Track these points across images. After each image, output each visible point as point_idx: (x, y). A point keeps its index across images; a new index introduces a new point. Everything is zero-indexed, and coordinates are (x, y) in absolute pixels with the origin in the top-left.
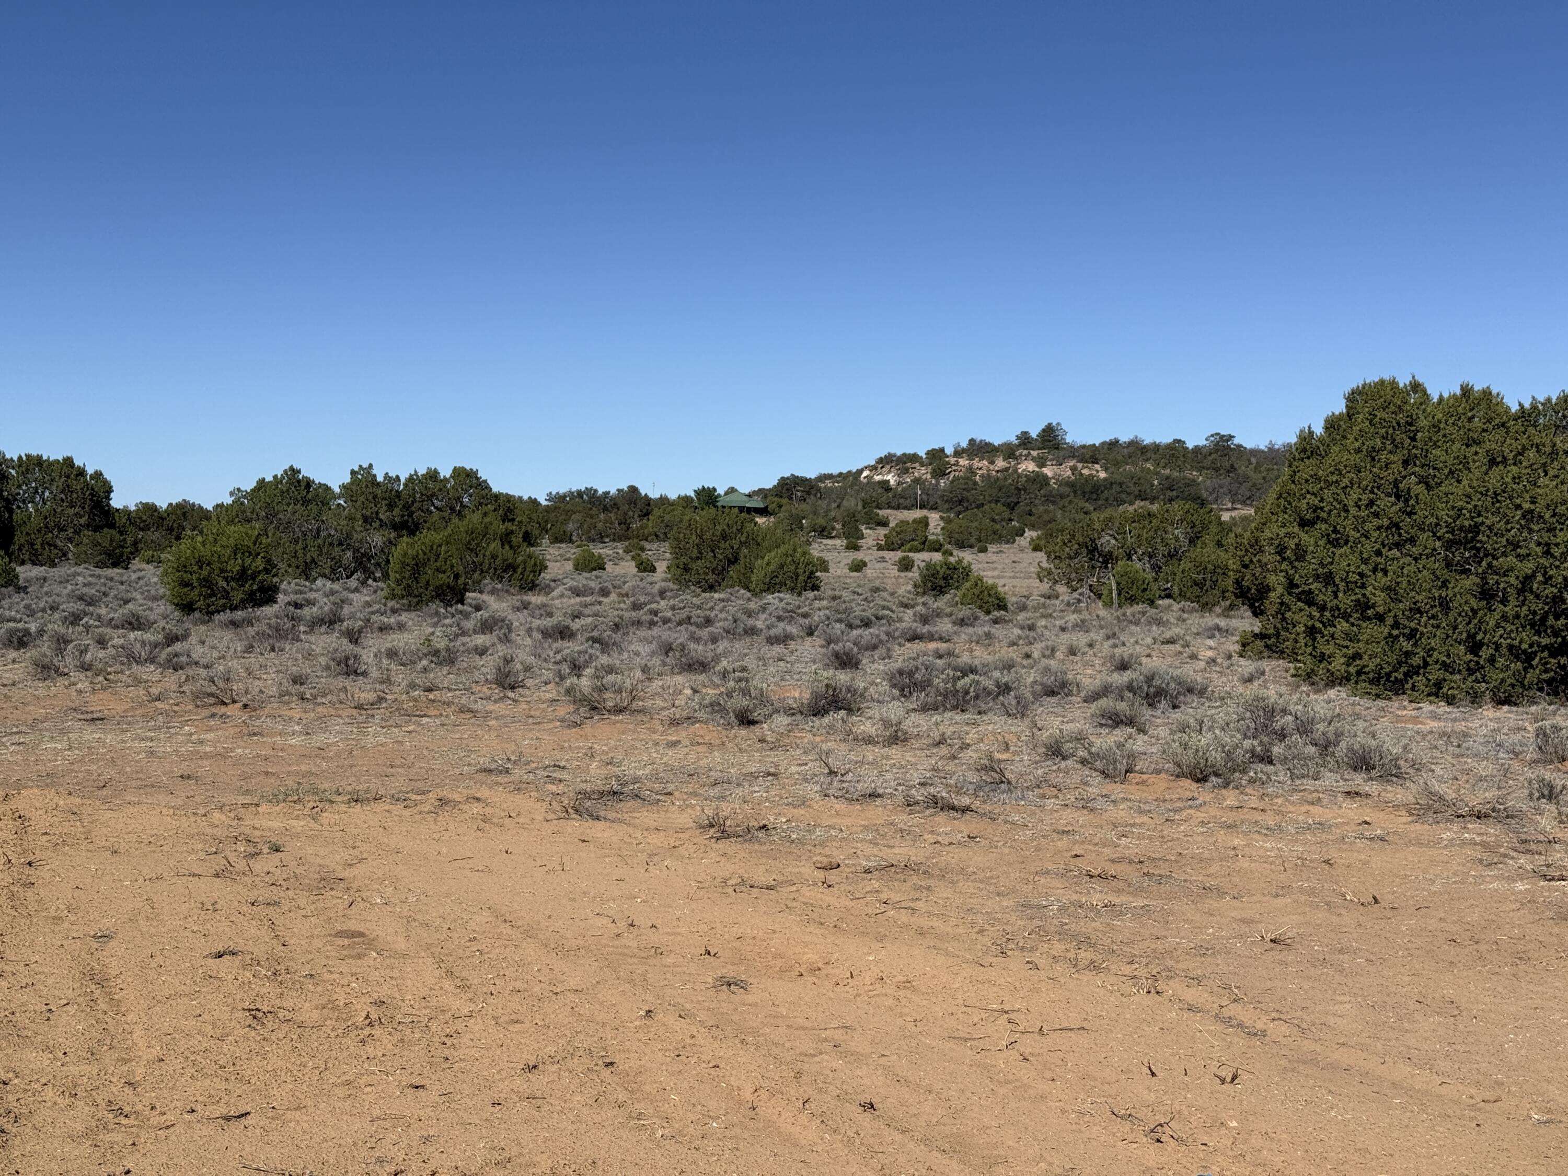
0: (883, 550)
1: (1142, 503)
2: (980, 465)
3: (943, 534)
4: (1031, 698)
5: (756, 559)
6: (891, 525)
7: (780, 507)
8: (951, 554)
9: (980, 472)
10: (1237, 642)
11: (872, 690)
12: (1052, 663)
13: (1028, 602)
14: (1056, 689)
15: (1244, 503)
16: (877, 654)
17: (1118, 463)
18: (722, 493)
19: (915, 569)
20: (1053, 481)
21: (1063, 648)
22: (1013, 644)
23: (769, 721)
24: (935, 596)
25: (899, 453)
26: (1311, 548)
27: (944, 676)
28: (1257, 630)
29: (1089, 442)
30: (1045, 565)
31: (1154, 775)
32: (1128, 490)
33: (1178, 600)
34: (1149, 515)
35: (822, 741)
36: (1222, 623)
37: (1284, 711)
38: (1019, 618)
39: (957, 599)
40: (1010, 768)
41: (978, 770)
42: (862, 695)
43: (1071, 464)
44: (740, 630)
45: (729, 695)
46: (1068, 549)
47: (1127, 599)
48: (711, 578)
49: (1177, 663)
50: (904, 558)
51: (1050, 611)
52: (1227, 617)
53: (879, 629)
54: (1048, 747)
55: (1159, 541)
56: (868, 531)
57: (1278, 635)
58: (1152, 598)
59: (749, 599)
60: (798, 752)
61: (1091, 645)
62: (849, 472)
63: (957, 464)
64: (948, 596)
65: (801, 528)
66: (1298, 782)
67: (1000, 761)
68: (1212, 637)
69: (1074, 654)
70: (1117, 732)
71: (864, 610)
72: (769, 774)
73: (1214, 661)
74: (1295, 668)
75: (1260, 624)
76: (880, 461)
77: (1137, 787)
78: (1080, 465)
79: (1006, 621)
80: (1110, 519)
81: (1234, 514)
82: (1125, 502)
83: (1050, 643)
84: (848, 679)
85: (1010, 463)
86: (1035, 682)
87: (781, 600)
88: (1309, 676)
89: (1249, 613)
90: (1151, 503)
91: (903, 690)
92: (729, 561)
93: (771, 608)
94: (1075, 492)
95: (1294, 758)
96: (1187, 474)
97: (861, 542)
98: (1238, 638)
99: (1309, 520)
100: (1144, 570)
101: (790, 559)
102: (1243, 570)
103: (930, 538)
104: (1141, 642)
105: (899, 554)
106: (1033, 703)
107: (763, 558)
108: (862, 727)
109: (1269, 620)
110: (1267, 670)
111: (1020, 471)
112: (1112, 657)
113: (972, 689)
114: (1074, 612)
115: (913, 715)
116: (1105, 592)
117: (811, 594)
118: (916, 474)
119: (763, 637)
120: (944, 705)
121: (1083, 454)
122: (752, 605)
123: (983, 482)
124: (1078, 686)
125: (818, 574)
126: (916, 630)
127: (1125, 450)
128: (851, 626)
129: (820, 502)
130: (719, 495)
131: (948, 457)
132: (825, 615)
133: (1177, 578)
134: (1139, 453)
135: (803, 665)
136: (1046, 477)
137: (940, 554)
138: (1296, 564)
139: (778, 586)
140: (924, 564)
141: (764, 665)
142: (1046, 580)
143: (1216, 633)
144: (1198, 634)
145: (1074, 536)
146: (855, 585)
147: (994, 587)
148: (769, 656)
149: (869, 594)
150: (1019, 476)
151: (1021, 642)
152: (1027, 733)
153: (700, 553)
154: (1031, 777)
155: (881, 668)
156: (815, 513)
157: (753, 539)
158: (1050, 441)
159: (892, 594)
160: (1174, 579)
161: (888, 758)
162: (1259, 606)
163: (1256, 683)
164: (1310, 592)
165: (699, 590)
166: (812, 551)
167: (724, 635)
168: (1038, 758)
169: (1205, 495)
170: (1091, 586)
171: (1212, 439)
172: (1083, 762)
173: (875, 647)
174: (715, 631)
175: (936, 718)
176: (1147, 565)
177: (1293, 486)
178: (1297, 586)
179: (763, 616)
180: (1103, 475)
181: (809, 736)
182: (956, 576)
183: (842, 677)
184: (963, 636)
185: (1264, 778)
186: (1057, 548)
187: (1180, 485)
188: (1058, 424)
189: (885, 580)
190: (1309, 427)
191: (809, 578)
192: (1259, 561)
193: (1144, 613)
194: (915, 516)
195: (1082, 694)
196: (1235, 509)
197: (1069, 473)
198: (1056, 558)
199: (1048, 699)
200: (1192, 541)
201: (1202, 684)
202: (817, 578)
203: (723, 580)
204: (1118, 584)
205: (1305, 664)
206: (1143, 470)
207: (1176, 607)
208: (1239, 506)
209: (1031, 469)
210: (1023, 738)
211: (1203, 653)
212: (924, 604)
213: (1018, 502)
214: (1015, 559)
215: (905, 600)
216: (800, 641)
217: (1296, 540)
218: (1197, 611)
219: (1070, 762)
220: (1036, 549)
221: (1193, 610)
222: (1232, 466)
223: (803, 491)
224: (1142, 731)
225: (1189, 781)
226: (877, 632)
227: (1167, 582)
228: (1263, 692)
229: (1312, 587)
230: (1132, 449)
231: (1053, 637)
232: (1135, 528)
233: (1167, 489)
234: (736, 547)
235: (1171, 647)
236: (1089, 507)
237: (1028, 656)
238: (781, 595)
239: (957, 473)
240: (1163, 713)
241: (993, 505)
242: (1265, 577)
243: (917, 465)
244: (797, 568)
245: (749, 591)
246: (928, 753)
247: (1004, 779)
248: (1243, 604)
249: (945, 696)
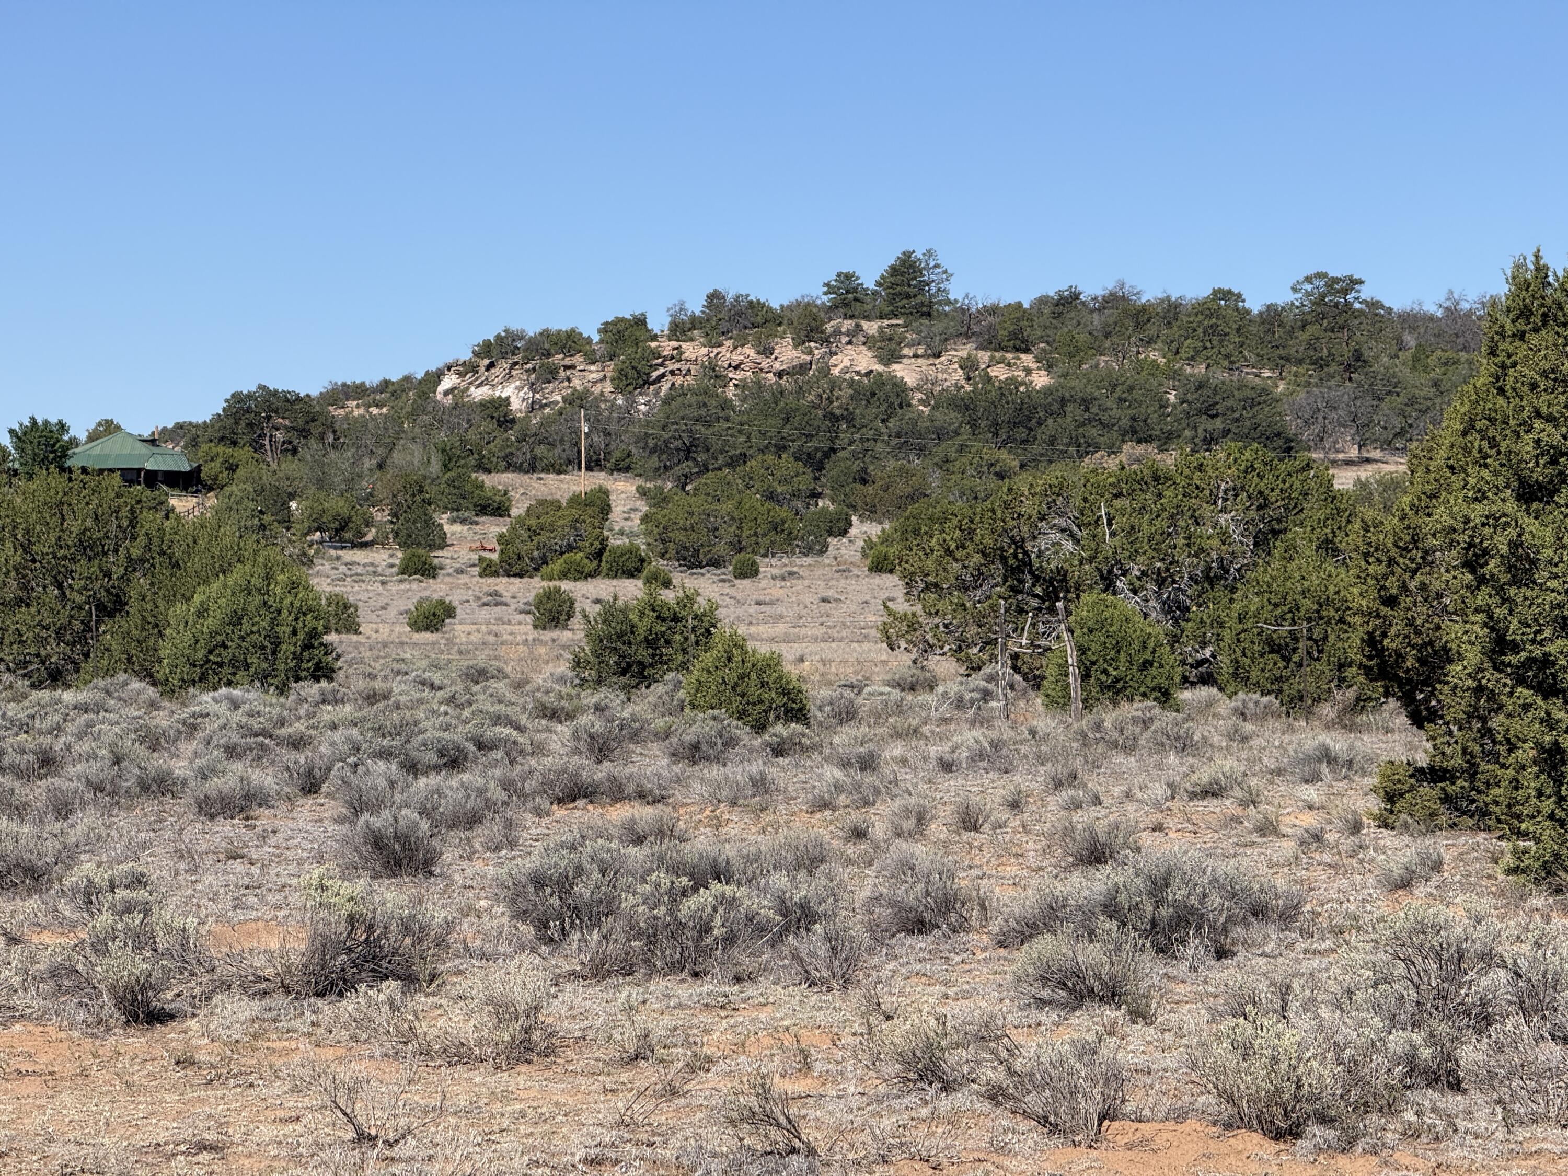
0: (496, 574)
1: (1140, 449)
2: (736, 358)
3: (648, 533)
4: (867, 941)
5: (170, 600)
6: (514, 512)
7: (233, 468)
8: (667, 584)
9: (737, 376)
10: (1374, 790)
11: (466, 927)
12: (920, 851)
13: (859, 700)
14: (927, 916)
15: (1387, 445)
16: (480, 836)
17: (1078, 350)
18: (82, 436)
19: (577, 622)
20: (919, 395)
21: (946, 813)
22: (824, 805)
23: (201, 1013)
24: (625, 688)
25: (532, 330)
26: (1547, 553)
27: (648, 888)
28: (1422, 760)
29: (1007, 299)
30: (901, 606)
31: (1170, 1125)
32: (1105, 418)
33: (1231, 689)
34: (1156, 478)
35: (340, 1060)
36: (1338, 742)
37: (1488, 959)
38: (836, 740)
39: (681, 694)
40: (812, 1114)
41: (732, 1122)
42: (441, 942)
43: (964, 354)
44: (130, 782)
45: (100, 947)
46: (956, 566)
47: (1104, 688)
48: (55, 652)
49: (1228, 845)
50: (549, 595)
51: (914, 723)
52: (1351, 728)
53: (483, 775)
54: (907, 1060)
55: (1181, 541)
56: (457, 528)
57: (1472, 772)
58: (1165, 684)
59: (153, 705)
60: (279, 1088)
61: (1015, 805)
62: (407, 379)
63: (677, 356)
64: (659, 689)
65: (287, 522)
66: (1522, 1133)
67: (787, 1099)
68: (1313, 779)
69: (975, 828)
70: (1080, 1019)
71: (447, 728)
72: (203, 1147)
73: (1317, 837)
74: (1515, 852)
75: (1429, 746)
76: (486, 349)
77: (1129, 1155)
78: (984, 357)
79: (804, 749)
80: (1060, 489)
81: (1365, 473)
82: (1098, 449)
83: (913, 800)
84: (404, 899)
85: (810, 352)
86: (877, 899)
87: (235, 705)
88: (1548, 870)
89: (1402, 720)
90: (1162, 450)
91: (546, 926)
92: (100, 607)
93: (210, 726)
94: (973, 424)
95: (1510, 1075)
96: (1249, 376)
97: (440, 557)
98: (1376, 781)
99: (1540, 486)
100: (1146, 616)
101: (257, 599)
102: (1385, 610)
103: (615, 542)
104: (1139, 795)
105: (535, 586)
106: (870, 951)
107: (188, 599)
108: (441, 1022)
109: (1450, 733)
110: (1447, 858)
111: (836, 372)
112: (1068, 831)
113: (718, 921)
114: (973, 723)
115: (569, 987)
116: (1051, 672)
117: (312, 689)
118: (577, 383)
119: (187, 799)
120: (646, 961)
121: (990, 327)
122: (162, 720)
123: (743, 400)
124: (983, 907)
125: (331, 638)
126: (577, 775)
127: (1096, 316)
128: (413, 768)
129: (333, 455)
130: (74, 442)
131: (654, 338)
132: (349, 739)
133: (1227, 635)
134: (1130, 324)
135: (292, 868)
136: (900, 388)
137: (640, 583)
138: (1512, 592)
139: (227, 670)
140: (598, 608)
141: (193, 871)
142: (903, 645)
143: (1324, 768)
144: (1279, 772)
145: (972, 531)
146: (424, 663)
147: (773, 663)
148: (204, 847)
149: (459, 687)
150: (834, 384)
151: (842, 799)
152: (857, 1028)
153: (25, 587)
154: (866, 1137)
155: (491, 871)
156: (321, 483)
157: (162, 553)
158: (908, 297)
159: (519, 685)
160: (1219, 639)
161: (506, 1096)
162: (1427, 700)
163: (1420, 890)
164: (1546, 661)
165: (22, 684)
166: (314, 581)
167: (89, 796)
168: (882, 1089)
169: (1292, 425)
170: (1015, 657)
171: (1309, 287)
172: (995, 1095)
173: (473, 820)
174: (65, 785)
175: (628, 992)
176: (1152, 603)
177: (1501, 401)
178: (1515, 647)
179: (187, 748)
180: (1041, 380)
181: (304, 1046)
182: (678, 637)
183: (388, 896)
184: (697, 787)
185: (1440, 1125)
186: (930, 564)
187: (1230, 403)
188: (929, 253)
189: (502, 650)
190: (1537, 256)
191: (307, 647)
192: (1423, 587)
193: (1146, 723)
194: (576, 489)
195: (994, 926)
196: (1368, 461)
197: (958, 376)
198: (927, 588)
199: (910, 941)
200: (1262, 542)
201: (1288, 895)
202: (328, 649)
203: (87, 656)
204: (1082, 651)
205: (1538, 841)
206: (1140, 366)
207: (1225, 705)
208: (1377, 454)
209: (863, 367)
210: (847, 1039)
211: (1288, 820)
212: (599, 708)
213: (834, 450)
214: (830, 593)
215: (550, 700)
216: (284, 807)
217: (1511, 533)
218: (1276, 715)
219: (960, 1099)
220: (880, 566)
221: (1267, 713)
222: (1358, 356)
223: (288, 429)
224: (1139, 1014)
225: (1257, 1137)
226: (480, 781)
227: (1204, 645)
228: (1440, 912)
229: (1552, 648)
230: (1111, 315)
231: (923, 787)
232: (1122, 511)
233: (1200, 412)
234: (118, 572)
235: (1212, 804)
236: (1008, 459)
237: (859, 834)
238: (236, 693)
239: (679, 380)
240: (1193, 969)
241: (770, 458)
242: (1438, 628)
243: (578, 359)
244: (274, 622)
245: (154, 684)
246: (608, 1082)
247: (797, 1143)
248: (1387, 694)
249: (652, 940)
